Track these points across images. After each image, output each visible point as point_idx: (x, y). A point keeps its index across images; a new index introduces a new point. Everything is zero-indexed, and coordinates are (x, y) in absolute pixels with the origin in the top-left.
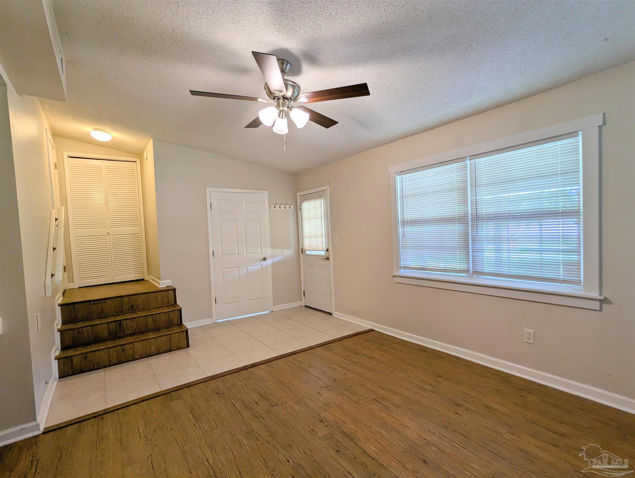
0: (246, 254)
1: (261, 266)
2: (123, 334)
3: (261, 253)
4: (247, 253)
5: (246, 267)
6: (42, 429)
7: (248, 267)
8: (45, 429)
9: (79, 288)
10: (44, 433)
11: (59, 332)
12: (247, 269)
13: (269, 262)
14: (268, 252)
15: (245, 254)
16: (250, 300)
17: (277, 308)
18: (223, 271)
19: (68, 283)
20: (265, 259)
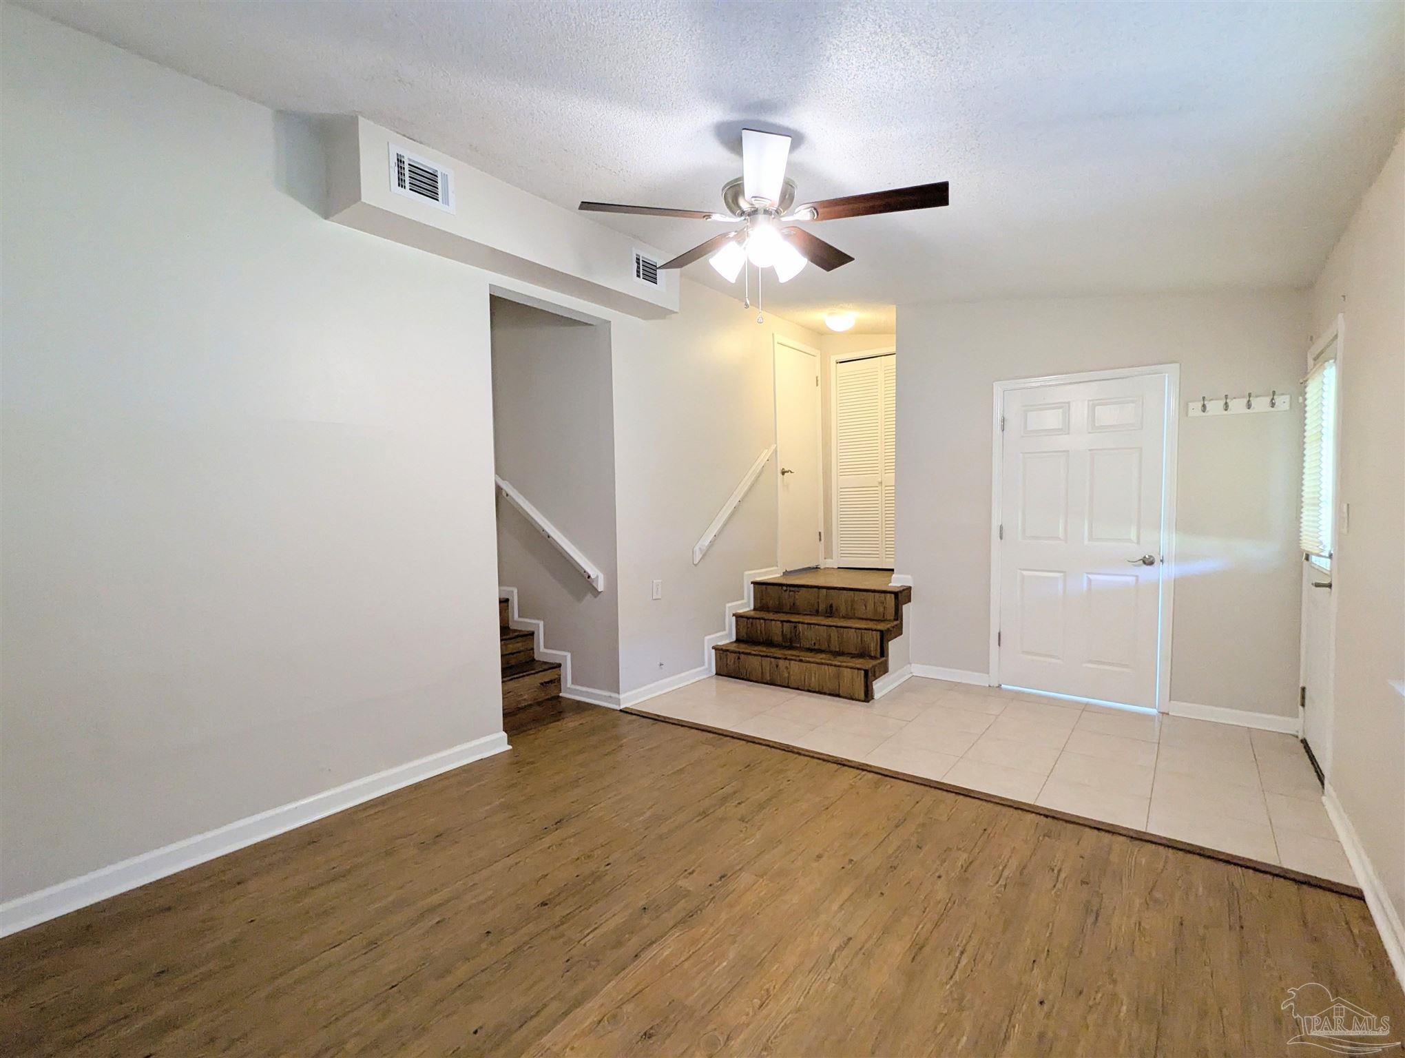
0: (1089, 540)
1: (1134, 578)
2: (799, 645)
3: (1138, 542)
4: (1091, 538)
5: (1085, 575)
6: (622, 707)
7: (1091, 577)
8: (626, 708)
9: (839, 568)
10: (621, 711)
11: (734, 617)
12: (1090, 581)
13: (1163, 573)
14: (1166, 541)
15: (1086, 542)
16: (1091, 662)
17: (1180, 709)
18: (1023, 576)
19: (825, 558)
20: (1148, 562)
